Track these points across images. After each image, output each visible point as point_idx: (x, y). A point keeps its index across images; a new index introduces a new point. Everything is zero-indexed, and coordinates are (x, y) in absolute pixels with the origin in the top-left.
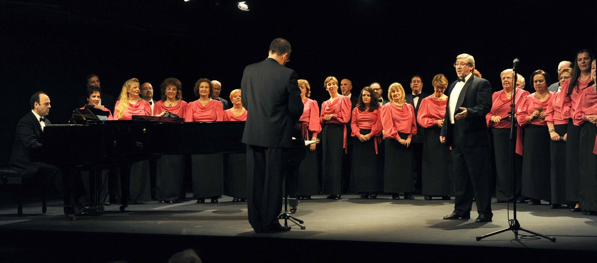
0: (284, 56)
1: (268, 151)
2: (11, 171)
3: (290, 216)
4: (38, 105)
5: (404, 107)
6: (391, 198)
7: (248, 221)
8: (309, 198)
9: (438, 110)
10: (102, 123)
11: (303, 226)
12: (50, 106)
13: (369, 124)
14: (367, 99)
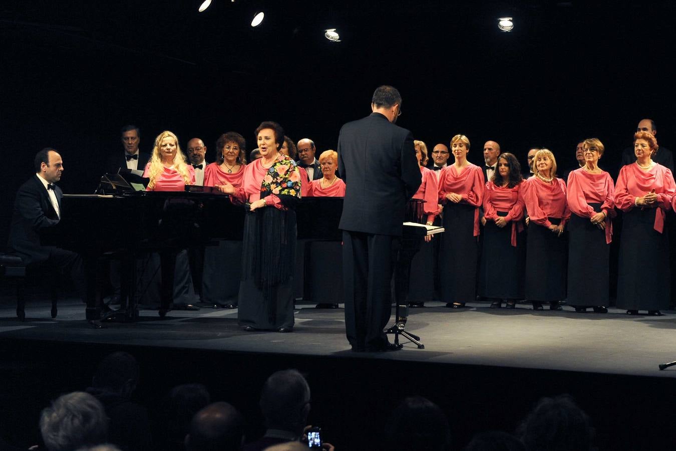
0: (394, 108)
1: (374, 239)
2: (11, 258)
3: (403, 330)
4: (46, 166)
5: (553, 183)
6: (531, 307)
7: (344, 336)
8: (421, 305)
9: (593, 187)
10: (143, 194)
11: (421, 344)
12: (62, 168)
13: (507, 205)
14: (504, 169)
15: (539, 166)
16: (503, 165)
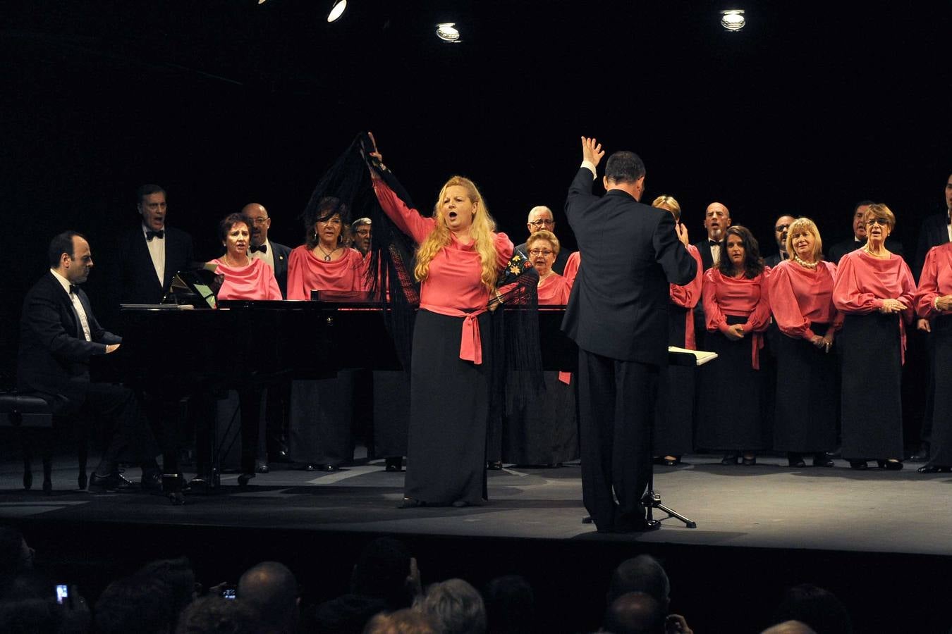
0: (639, 183)
3: (659, 502)
4: (69, 260)
5: (819, 269)
11: (691, 521)
12: (91, 263)
13: (745, 306)
14: (737, 250)
15: (797, 245)
16: (736, 245)
